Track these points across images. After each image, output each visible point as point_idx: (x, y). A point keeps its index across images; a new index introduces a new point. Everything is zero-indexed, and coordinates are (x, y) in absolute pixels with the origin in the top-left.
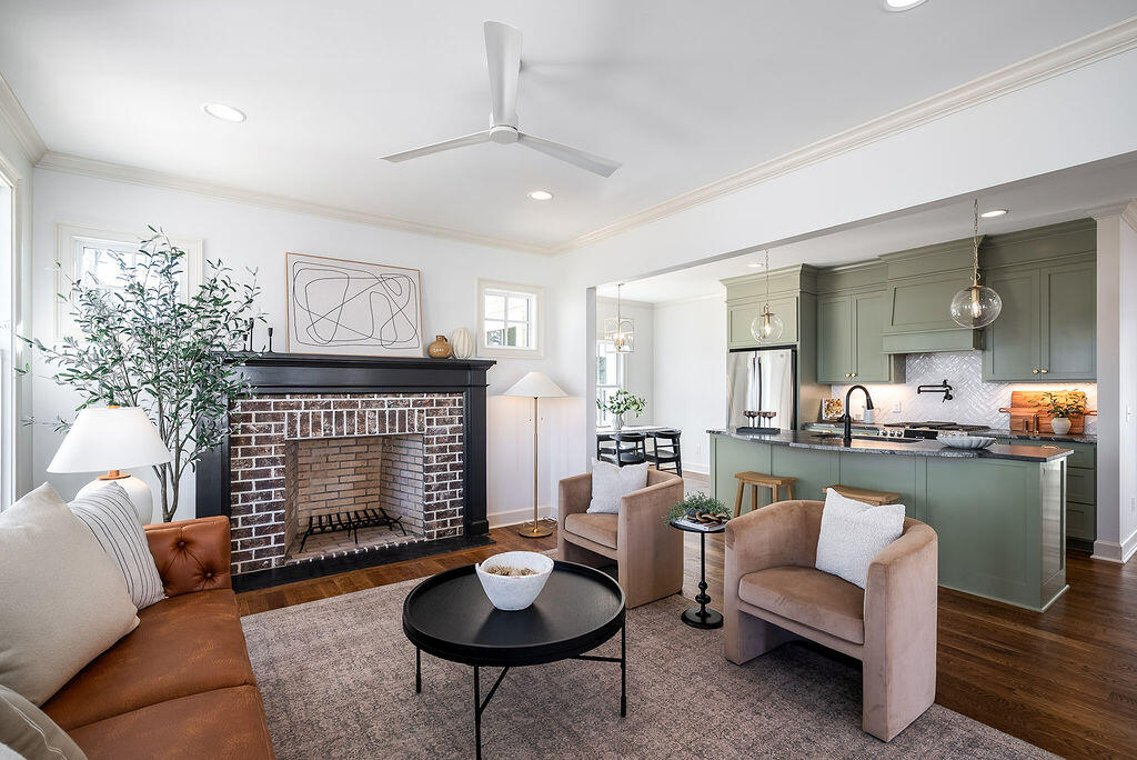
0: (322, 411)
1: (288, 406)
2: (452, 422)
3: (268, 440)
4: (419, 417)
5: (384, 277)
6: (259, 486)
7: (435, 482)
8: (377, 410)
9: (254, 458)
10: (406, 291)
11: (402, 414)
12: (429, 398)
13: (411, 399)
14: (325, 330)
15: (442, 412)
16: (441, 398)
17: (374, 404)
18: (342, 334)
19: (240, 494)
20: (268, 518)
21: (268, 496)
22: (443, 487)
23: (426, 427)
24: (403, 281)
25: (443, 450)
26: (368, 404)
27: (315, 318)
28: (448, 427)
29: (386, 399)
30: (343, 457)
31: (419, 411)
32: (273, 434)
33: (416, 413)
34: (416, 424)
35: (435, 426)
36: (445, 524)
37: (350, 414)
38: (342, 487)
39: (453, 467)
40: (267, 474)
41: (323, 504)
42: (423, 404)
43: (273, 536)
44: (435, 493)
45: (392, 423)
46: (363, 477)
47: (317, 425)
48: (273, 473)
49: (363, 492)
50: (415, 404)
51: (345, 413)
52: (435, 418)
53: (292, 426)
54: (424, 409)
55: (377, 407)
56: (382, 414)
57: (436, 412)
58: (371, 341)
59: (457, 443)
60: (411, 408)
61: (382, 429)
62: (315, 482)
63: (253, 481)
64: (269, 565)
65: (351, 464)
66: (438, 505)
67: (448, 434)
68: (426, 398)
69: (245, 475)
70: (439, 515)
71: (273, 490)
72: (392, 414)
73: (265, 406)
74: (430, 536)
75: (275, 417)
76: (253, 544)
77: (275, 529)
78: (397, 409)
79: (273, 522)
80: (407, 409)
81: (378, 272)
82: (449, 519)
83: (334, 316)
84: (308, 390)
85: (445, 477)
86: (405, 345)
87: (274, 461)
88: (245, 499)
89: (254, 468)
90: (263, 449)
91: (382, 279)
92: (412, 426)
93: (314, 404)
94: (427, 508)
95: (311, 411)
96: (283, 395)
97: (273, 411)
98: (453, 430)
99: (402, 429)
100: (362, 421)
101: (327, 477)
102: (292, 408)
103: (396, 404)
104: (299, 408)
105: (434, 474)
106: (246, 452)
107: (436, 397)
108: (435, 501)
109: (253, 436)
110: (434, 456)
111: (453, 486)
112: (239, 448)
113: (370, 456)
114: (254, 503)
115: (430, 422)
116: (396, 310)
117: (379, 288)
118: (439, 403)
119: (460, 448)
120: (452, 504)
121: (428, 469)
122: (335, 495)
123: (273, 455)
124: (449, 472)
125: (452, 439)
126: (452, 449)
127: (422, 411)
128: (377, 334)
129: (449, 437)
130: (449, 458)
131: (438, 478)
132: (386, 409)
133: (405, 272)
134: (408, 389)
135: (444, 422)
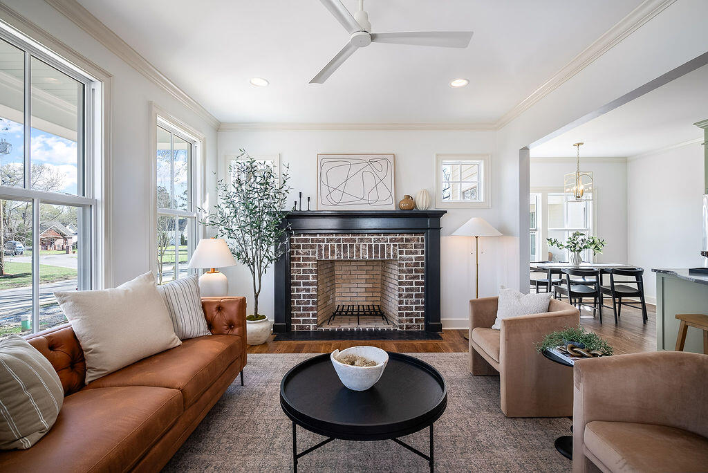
0: (336, 244)
1: (318, 241)
2: (416, 253)
3: (308, 259)
4: (394, 249)
5: (372, 161)
6: (305, 284)
7: (405, 292)
8: (367, 244)
9: (302, 269)
10: (385, 169)
11: (383, 246)
12: (401, 237)
13: (389, 237)
14: (336, 196)
15: (409, 246)
16: (408, 237)
17: (365, 240)
18: (346, 198)
19: (295, 287)
20: (308, 303)
21: (308, 290)
22: (411, 296)
23: (399, 256)
24: (384, 163)
25: (410, 271)
26: (362, 240)
27: (331, 190)
28: (413, 256)
29: (372, 237)
30: (359, 272)
31: (394, 245)
32: (310, 256)
33: (392, 246)
34: (392, 253)
35: (404, 255)
36: (411, 321)
37: (351, 246)
38: (359, 290)
39: (417, 284)
40: (308, 278)
41: (348, 299)
42: (396, 240)
43: (311, 313)
44: (405, 299)
45: (377, 252)
46: (371, 285)
47: (333, 252)
48: (311, 277)
49: (371, 294)
50: (391, 241)
51: (348, 245)
52: (404, 250)
53: (320, 252)
54: (397, 243)
55: (367, 242)
56: (370, 247)
57: (405, 246)
58: (362, 202)
59: (420, 268)
60: (389, 243)
61: (370, 256)
62: (344, 285)
63: (301, 281)
64: (309, 329)
65: (364, 277)
66: (407, 308)
67: (414, 261)
68: (398, 237)
69: (299, 278)
70: (407, 315)
71: (311, 287)
72: (376, 246)
73: (306, 240)
74: (401, 327)
75: (312, 247)
76: (302, 315)
77: (312, 309)
78: (380, 244)
79: (311, 305)
80: (386, 244)
81: (368, 158)
82: (414, 318)
83: (341, 188)
84: (328, 232)
85: (412, 290)
86: (382, 203)
87: (311, 271)
88: (298, 291)
89: (302, 274)
90: (306, 264)
91: (370, 163)
92: (389, 255)
93: (331, 240)
94: (400, 309)
95: (329, 244)
96: (316, 234)
97: (310, 243)
98: (417, 259)
99: (383, 256)
100: (358, 251)
101: (350, 283)
102: (320, 242)
103: (379, 240)
104: (323, 242)
105: (404, 287)
106: (298, 265)
107: (405, 237)
108: (405, 305)
109: (301, 256)
110: (404, 275)
111: (417, 296)
112: (295, 263)
113: (375, 272)
114: (302, 293)
115: (401, 252)
116: (378, 181)
117: (368, 168)
118: (407, 240)
119: (422, 271)
120: (417, 308)
121: (400, 284)
122: (355, 294)
123: (311, 268)
124: (414, 286)
125: (417, 264)
126: (417, 271)
127: (396, 245)
128: (366, 197)
129: (414, 263)
130: (414, 277)
131: (407, 290)
132: (373, 243)
133: (385, 157)
134: (387, 231)
135: (411, 253)
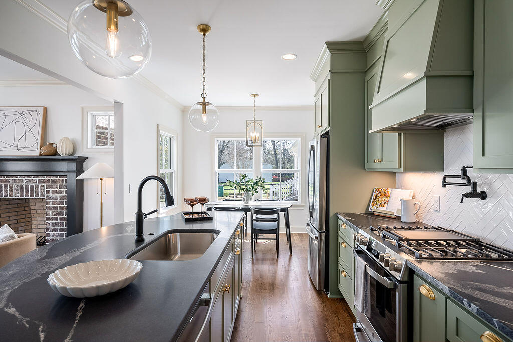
2: (61, 193)
4: (41, 190)
7: (51, 227)
10: (34, 119)
11: (32, 187)
12: (47, 179)
13: (38, 179)
15: (55, 187)
16: (54, 179)
22: (56, 230)
23: (46, 195)
24: (34, 114)
25: (56, 209)
26: (15, 181)
28: (59, 196)
29: (24, 179)
31: (41, 186)
33: (39, 186)
34: (39, 193)
35: (51, 195)
37: (6, 187)
39: (61, 219)
42: (44, 182)
44: (51, 233)
45: (27, 192)
50: (39, 182)
51: (3, 186)
52: (51, 190)
54: (45, 185)
55: (19, 183)
56: (21, 187)
57: (51, 187)
58: (12, 148)
59: (64, 205)
60: (37, 184)
61: (22, 195)
67: (59, 200)
68: (46, 179)
72: (27, 187)
78: (29, 185)
80: (35, 185)
81: (21, 110)
85: (57, 225)
86: (28, 149)
91: (23, 114)
92: (37, 194)
98: (62, 198)
99: (32, 196)
100: (11, 190)
103: (29, 181)
105: (50, 222)
107: (51, 178)
110: (51, 212)
111: (61, 230)
115: (48, 192)
116: (27, 130)
117: (20, 119)
118: (53, 182)
119: (65, 208)
121: (48, 219)
124: (59, 222)
125: (61, 203)
126: (61, 209)
127: (43, 186)
128: (15, 145)
129: (60, 202)
130: (59, 214)
131: (53, 224)
132: (24, 184)
133: (34, 109)
134: (37, 174)
135: (56, 193)
